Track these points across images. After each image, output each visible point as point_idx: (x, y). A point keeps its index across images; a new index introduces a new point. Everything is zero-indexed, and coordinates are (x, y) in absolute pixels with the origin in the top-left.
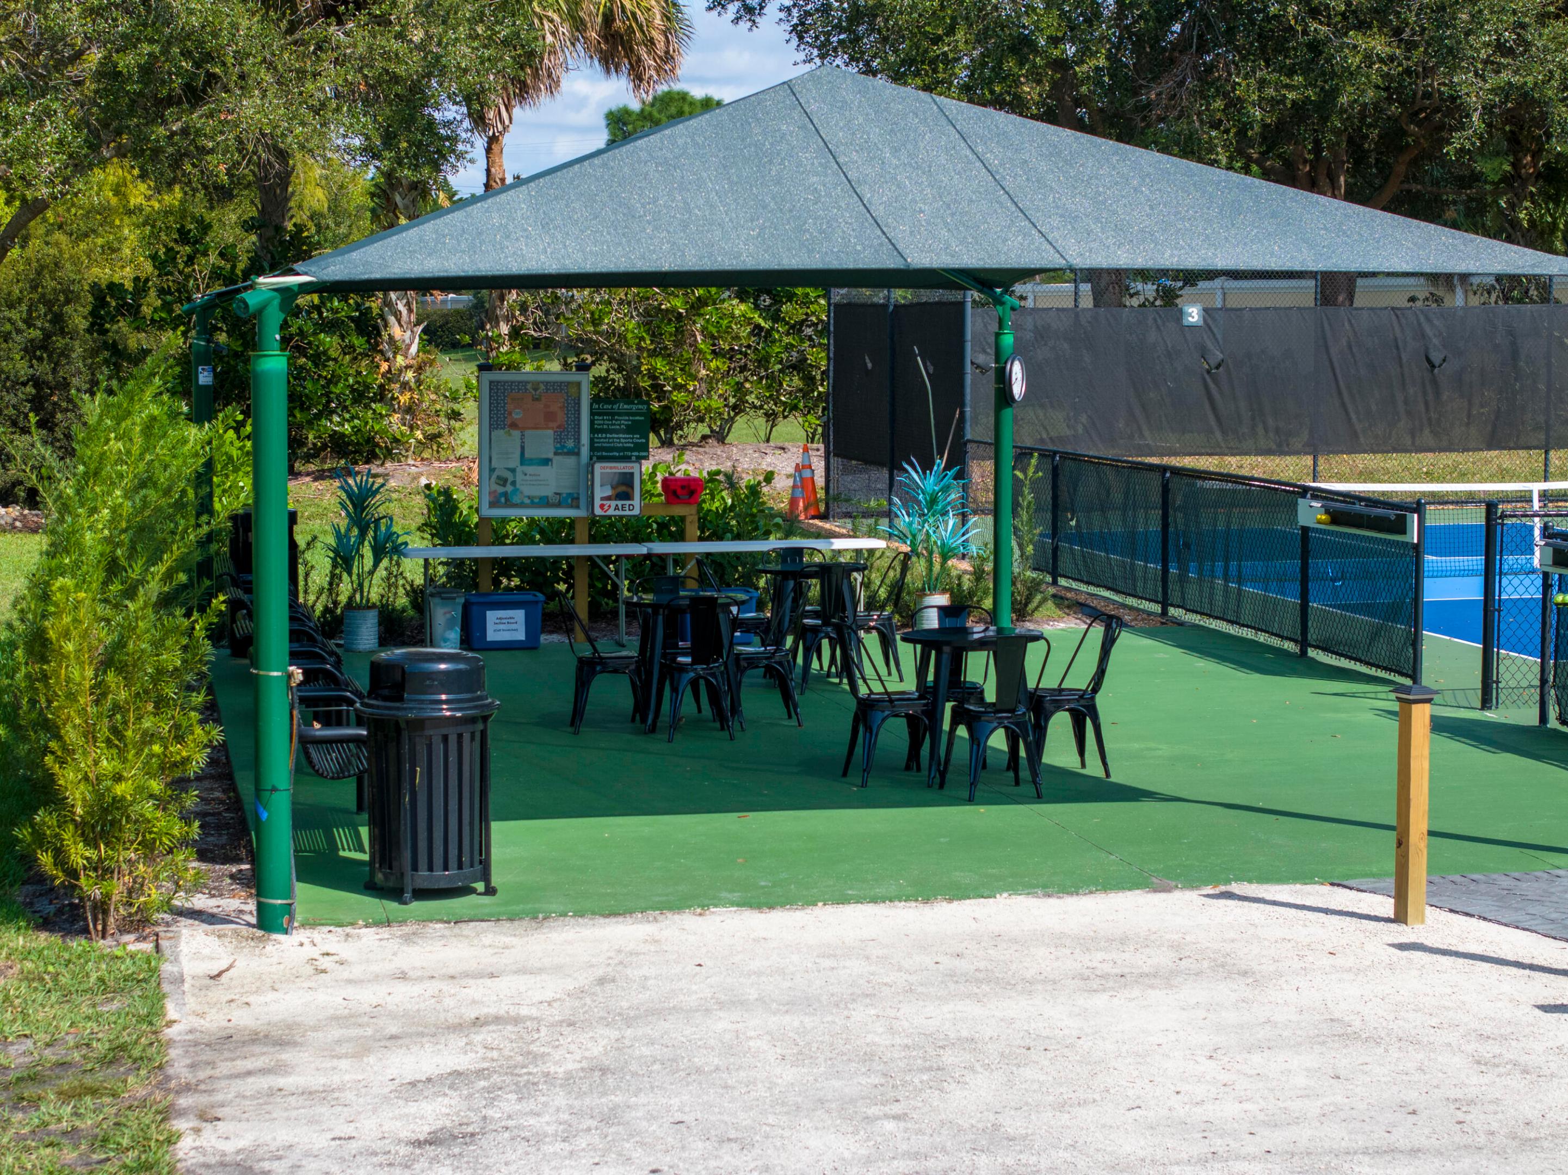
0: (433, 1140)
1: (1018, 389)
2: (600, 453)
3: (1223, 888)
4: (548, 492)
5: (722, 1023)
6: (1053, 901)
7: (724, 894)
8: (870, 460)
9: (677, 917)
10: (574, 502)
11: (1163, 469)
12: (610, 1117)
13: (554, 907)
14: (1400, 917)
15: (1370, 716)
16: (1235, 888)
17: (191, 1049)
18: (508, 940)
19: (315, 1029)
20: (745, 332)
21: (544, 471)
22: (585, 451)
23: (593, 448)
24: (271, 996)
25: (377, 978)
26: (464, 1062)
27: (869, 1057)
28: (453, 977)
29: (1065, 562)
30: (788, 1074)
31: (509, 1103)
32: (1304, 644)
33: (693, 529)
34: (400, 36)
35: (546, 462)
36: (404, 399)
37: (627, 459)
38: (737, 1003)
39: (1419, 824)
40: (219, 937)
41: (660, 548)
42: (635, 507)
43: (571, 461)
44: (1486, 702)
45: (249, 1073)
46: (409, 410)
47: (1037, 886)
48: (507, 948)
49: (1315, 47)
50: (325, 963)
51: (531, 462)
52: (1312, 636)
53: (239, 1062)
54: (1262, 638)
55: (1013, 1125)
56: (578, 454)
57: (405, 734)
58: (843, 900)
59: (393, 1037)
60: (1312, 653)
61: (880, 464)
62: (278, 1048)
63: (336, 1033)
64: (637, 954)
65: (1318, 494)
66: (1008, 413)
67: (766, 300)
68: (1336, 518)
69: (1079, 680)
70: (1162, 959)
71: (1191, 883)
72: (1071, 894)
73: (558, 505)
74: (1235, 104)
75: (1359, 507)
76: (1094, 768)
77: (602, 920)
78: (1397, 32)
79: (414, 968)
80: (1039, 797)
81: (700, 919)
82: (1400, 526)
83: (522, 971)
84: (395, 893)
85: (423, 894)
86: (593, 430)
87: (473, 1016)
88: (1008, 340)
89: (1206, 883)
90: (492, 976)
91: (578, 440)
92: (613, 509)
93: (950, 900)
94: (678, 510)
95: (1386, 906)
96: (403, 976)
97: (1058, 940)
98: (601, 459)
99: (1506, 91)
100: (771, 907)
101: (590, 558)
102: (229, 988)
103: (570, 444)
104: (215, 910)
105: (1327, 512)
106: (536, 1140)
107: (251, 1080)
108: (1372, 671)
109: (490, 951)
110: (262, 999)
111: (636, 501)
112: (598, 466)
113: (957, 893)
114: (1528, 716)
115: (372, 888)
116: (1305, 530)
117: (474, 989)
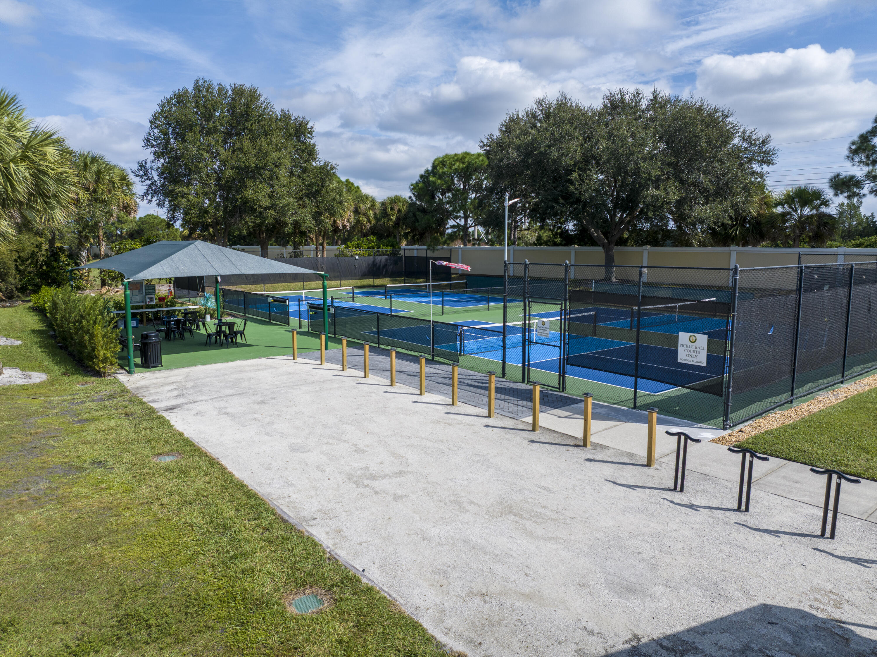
0: (177, 396)
1: (219, 280)
2: (147, 294)
3: (268, 358)
4: (138, 300)
5: (208, 379)
6: (246, 361)
7: (198, 364)
8: (183, 288)
9: (193, 367)
10: (143, 302)
11: (244, 292)
12: (200, 391)
13: (174, 367)
14: (294, 359)
16: (270, 357)
17: (133, 390)
18: (168, 373)
19: (150, 386)
21: (137, 297)
25: (153, 379)
26: (175, 387)
27: (230, 381)
28: (164, 378)
29: (226, 307)
30: (221, 384)
31: (184, 391)
32: (270, 320)
33: (164, 306)
34: (84, 210)
35: (137, 295)
36: (85, 278)
37: (152, 295)
38: (208, 377)
39: (296, 347)
40: (124, 376)
41: (159, 309)
44: (300, 328)
45: (145, 391)
46: (86, 281)
47: (243, 359)
49: (261, 213)
50: (144, 378)
51: (134, 295)
52: (271, 318)
53: (142, 390)
54: (262, 319)
55: (252, 387)
56: (143, 294)
57: (147, 345)
58: (216, 363)
59: (162, 386)
61: (186, 289)
62: (146, 388)
63: (153, 386)
64: (190, 372)
65: (271, 297)
66: (218, 285)
68: (275, 301)
69: (241, 329)
70: (264, 367)
71: (264, 357)
72: (248, 360)
73: (140, 303)
74: (247, 223)
75: (278, 299)
76: (244, 342)
77: (182, 369)
78: (275, 211)
79: (157, 377)
80: (237, 347)
81: (196, 367)
82: (285, 302)
83: (175, 376)
84: (148, 367)
85: (152, 367)
87: (172, 382)
89: (266, 357)
90: (171, 377)
91: (143, 291)
92: (150, 303)
94: (161, 303)
95: (292, 358)
97: (249, 366)
99: (294, 220)
101: (145, 312)
102: (132, 382)
103: (141, 292)
104: (120, 372)
105: (272, 299)
106: (192, 394)
108: (281, 324)
110: (138, 383)
111: (154, 302)
112: (147, 296)
113: (232, 361)
114: (306, 330)
115: (143, 367)
116: (269, 302)
117: (169, 379)
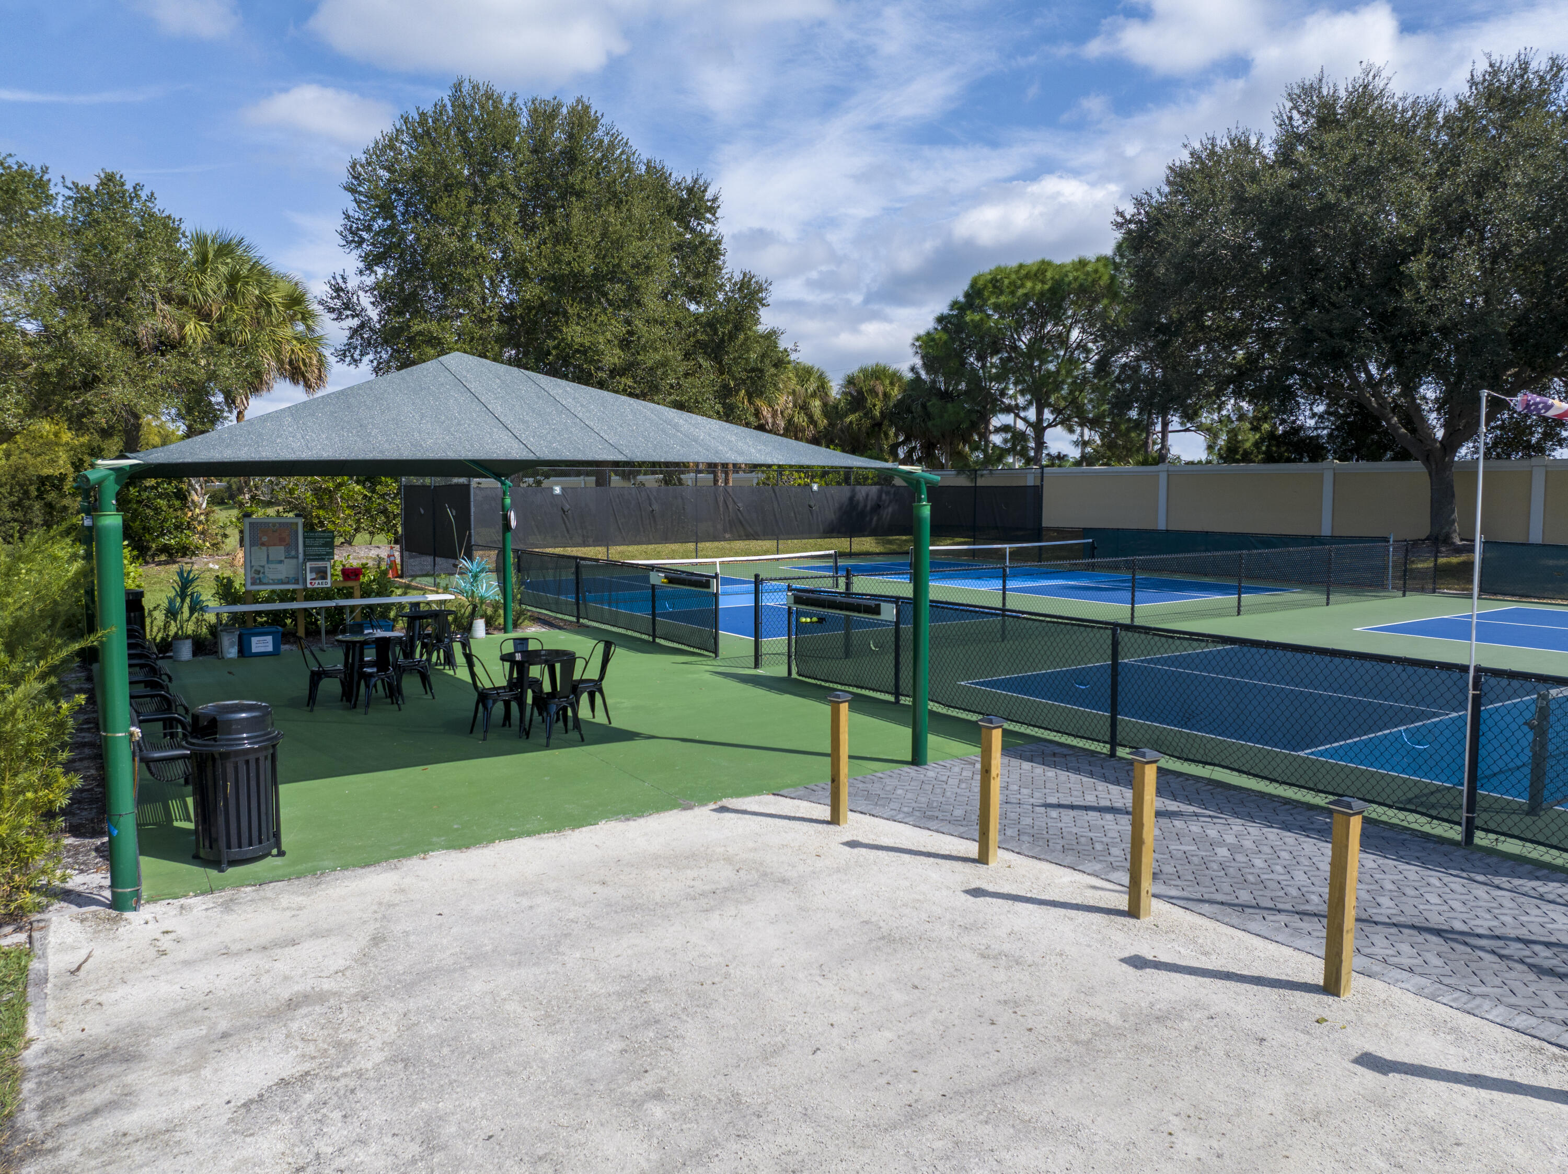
1: (513, 523)
2: (308, 557)
3: (720, 804)
4: (282, 576)
5: (478, 985)
6: (631, 823)
7: (435, 839)
8: (422, 552)
9: (409, 862)
10: (296, 581)
11: (576, 558)
13: (326, 863)
14: (835, 820)
15: (707, 676)
16: (726, 802)
17: (44, 1079)
18: (300, 900)
19: (158, 1032)
20: (360, 498)
21: (280, 567)
22: (301, 556)
23: (305, 555)
24: (122, 991)
25: (206, 958)
26: (288, 1066)
27: (600, 1015)
28: (265, 948)
29: (527, 597)
30: (550, 1048)
31: (336, 1129)
32: (654, 636)
33: (357, 593)
35: (281, 562)
36: (200, 528)
37: (323, 560)
40: (82, 921)
42: (328, 583)
43: (294, 561)
44: (757, 666)
45: (96, 1112)
46: (202, 533)
47: (618, 814)
48: (300, 909)
50: (166, 943)
51: (272, 562)
52: (658, 632)
53: (88, 1095)
54: (630, 633)
56: (297, 558)
57: (219, 762)
58: (511, 836)
59: (225, 1036)
60: (657, 640)
61: (429, 554)
62: (124, 1066)
63: (177, 1036)
64: (394, 905)
65: (660, 570)
66: (507, 534)
67: (368, 484)
68: (671, 581)
71: (703, 802)
72: (639, 817)
73: (288, 583)
75: (684, 576)
77: (361, 871)
79: (234, 941)
81: (424, 862)
82: (707, 585)
83: (316, 934)
84: (217, 863)
86: (305, 546)
87: (287, 996)
88: (508, 501)
89: (709, 800)
90: (294, 943)
91: (297, 551)
93: (573, 830)
94: (349, 584)
95: (823, 812)
96: (226, 953)
98: (310, 560)
100: (468, 848)
101: (306, 610)
102: (87, 984)
103: (293, 553)
104: (82, 889)
105: (666, 577)
107: (97, 1123)
108: (691, 649)
109: (289, 914)
110: (114, 996)
111: (329, 580)
112: (309, 565)
114: (782, 671)
115: (197, 859)
116: (653, 586)
117: (283, 963)
